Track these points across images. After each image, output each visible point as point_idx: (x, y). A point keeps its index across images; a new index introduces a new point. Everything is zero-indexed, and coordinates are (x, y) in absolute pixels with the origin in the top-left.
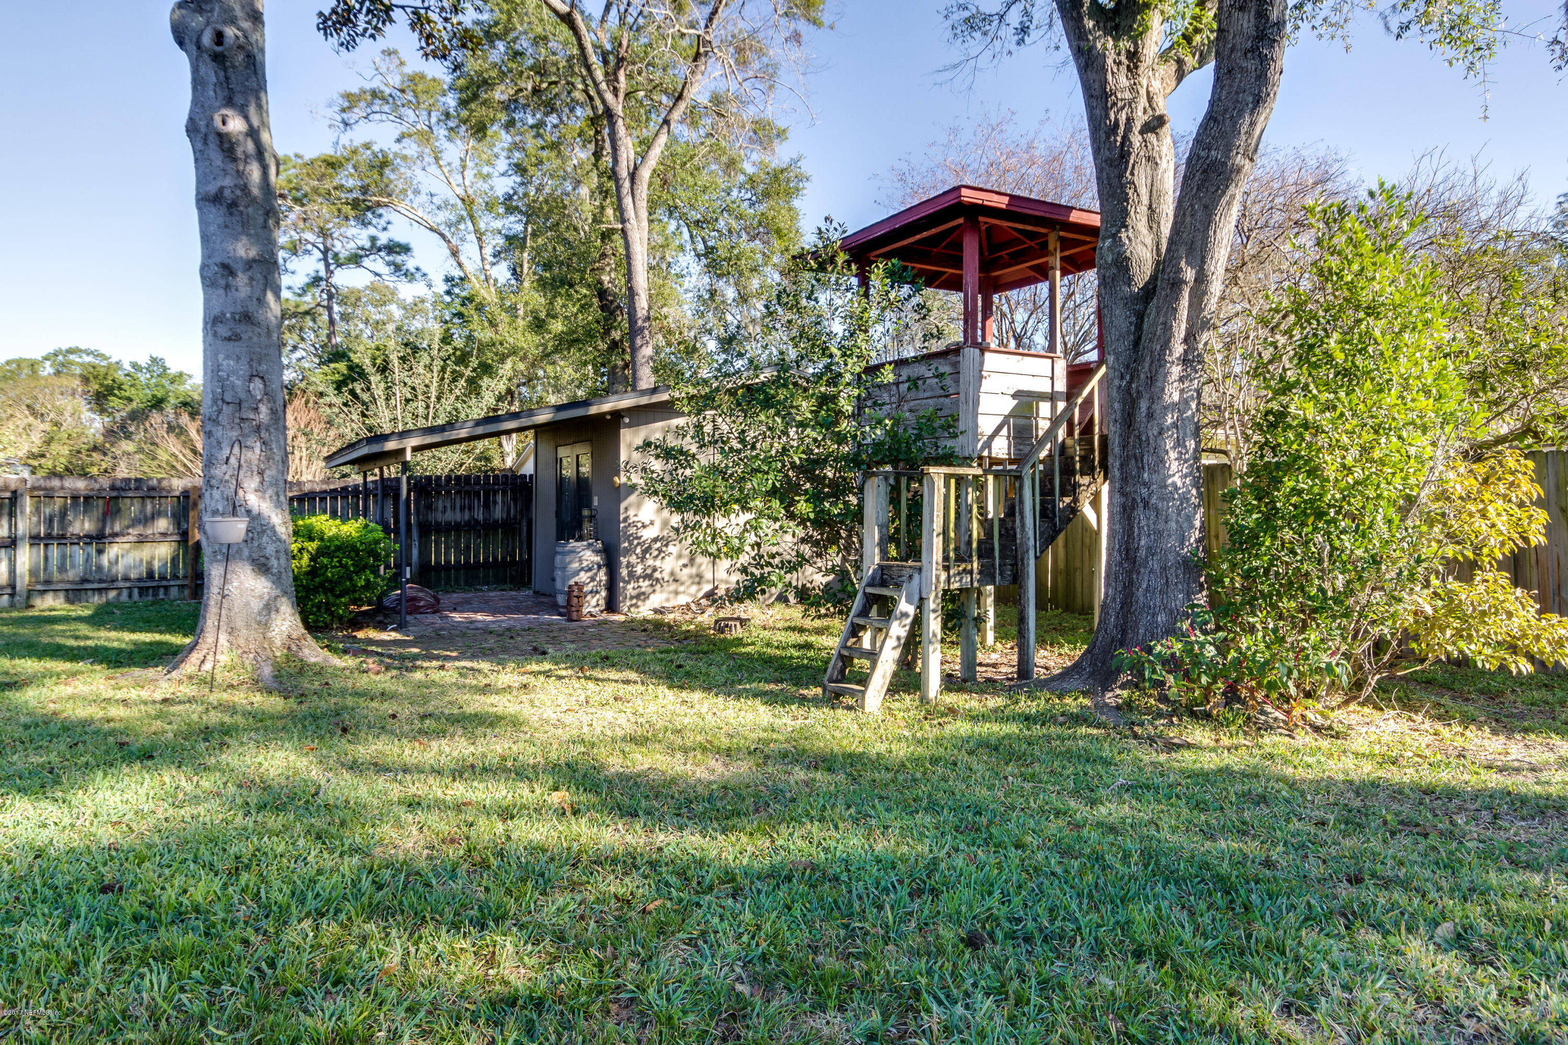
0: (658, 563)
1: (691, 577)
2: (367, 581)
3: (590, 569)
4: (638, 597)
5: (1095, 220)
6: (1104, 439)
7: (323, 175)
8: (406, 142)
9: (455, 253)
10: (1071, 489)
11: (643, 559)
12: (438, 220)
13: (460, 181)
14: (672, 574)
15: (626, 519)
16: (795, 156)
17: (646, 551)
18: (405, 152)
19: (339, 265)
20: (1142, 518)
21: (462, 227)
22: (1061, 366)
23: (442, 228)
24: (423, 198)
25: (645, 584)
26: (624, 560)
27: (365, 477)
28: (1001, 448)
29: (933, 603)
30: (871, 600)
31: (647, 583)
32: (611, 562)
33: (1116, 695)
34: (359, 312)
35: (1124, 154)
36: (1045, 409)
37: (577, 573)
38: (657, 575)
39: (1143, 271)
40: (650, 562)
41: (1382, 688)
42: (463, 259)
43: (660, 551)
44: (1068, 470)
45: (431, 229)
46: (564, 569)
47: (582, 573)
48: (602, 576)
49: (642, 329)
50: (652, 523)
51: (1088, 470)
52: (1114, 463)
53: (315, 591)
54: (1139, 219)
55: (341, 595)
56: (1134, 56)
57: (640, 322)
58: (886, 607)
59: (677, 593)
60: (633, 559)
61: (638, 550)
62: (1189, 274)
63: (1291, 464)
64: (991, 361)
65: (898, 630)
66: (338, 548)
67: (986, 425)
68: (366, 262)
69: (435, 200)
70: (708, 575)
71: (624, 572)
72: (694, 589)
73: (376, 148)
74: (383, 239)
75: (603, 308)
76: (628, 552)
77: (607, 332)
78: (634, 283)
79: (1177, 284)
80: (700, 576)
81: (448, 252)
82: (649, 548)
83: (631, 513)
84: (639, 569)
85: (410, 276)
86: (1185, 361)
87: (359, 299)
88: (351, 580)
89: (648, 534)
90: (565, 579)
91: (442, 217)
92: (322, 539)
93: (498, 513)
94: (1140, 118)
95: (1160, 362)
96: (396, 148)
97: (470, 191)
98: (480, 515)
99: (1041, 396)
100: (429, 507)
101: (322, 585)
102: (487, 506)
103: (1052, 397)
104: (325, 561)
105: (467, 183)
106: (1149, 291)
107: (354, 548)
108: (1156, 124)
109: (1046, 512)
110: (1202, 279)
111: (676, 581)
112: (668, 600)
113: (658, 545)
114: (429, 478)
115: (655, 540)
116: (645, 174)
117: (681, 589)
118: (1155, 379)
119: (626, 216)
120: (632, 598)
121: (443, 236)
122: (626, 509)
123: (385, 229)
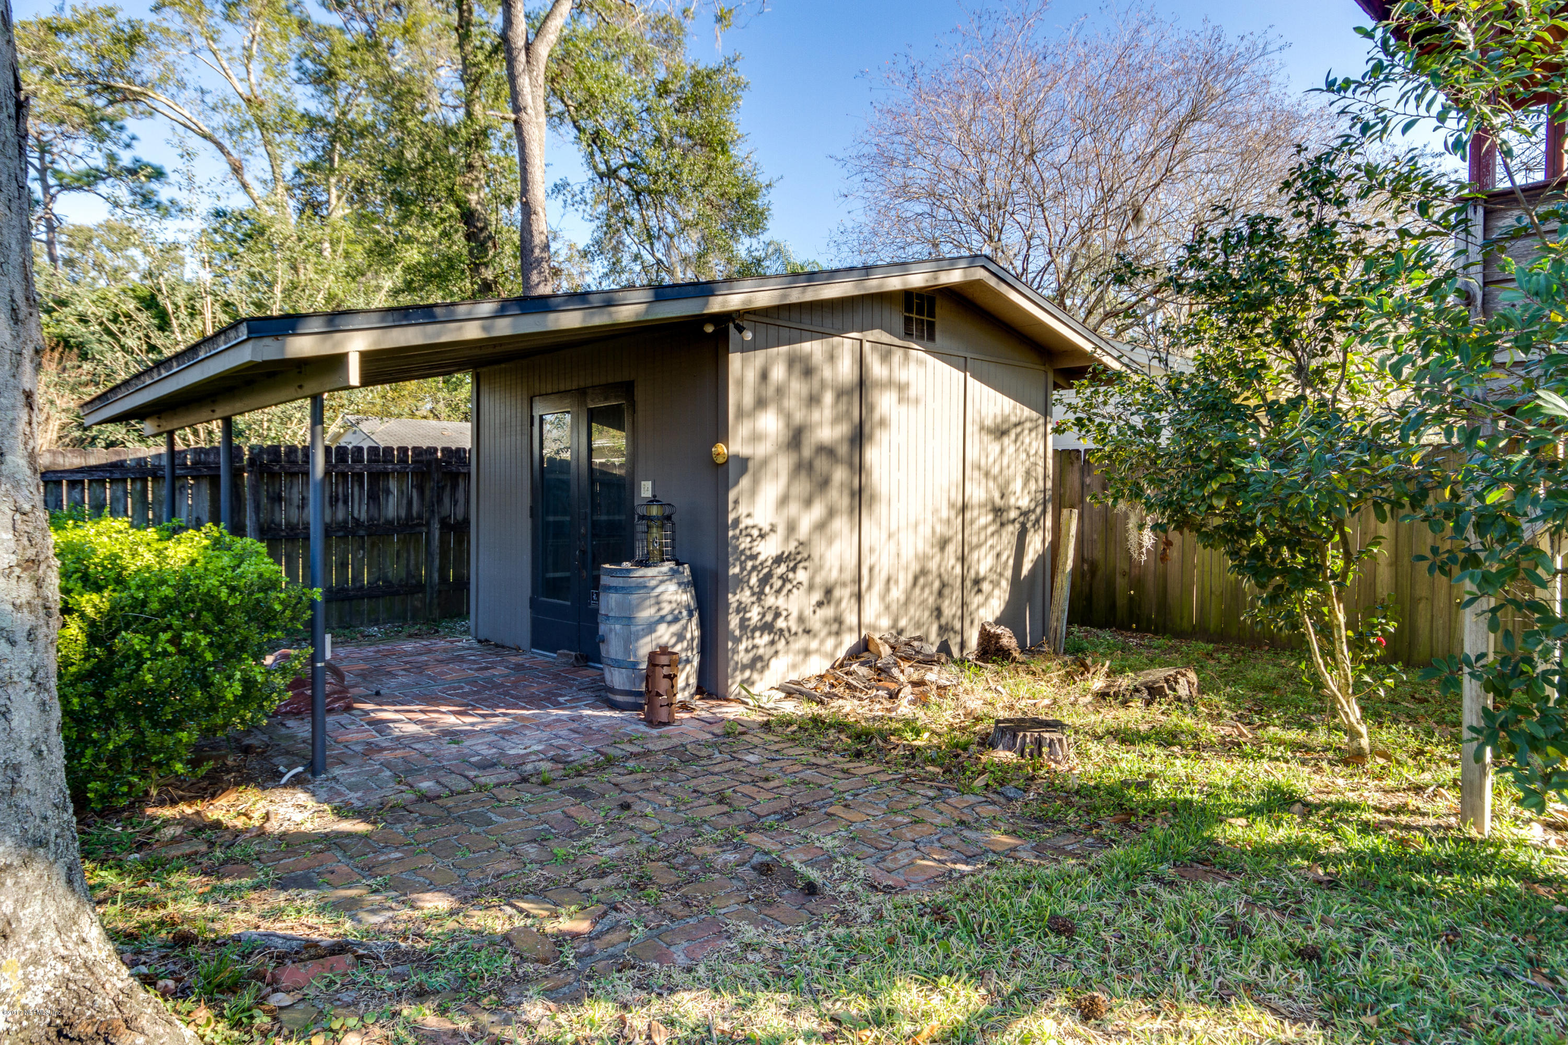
0: (781, 602)
1: (826, 622)
2: (248, 683)
3: (676, 620)
4: (752, 665)
7: (44, 42)
8: (168, 12)
9: (237, 170)
11: (759, 595)
12: (214, 124)
13: (244, 75)
14: (801, 619)
15: (737, 521)
16: (731, 55)
17: (765, 580)
18: (165, 24)
19: (64, 187)
21: (248, 134)
23: (217, 136)
24: (190, 94)
25: (762, 640)
26: (732, 599)
27: (171, 443)
31: (766, 638)
32: (709, 604)
34: (90, 256)
37: (651, 627)
38: (781, 623)
40: (770, 601)
42: (248, 178)
43: (785, 579)
45: (205, 136)
46: (629, 620)
47: (662, 629)
48: (693, 631)
49: (539, 261)
50: (773, 529)
53: (108, 719)
55: (176, 724)
57: (537, 252)
59: (807, 653)
60: (745, 596)
61: (754, 580)
66: (169, 606)
68: (103, 188)
69: (208, 99)
70: (851, 619)
71: (734, 621)
72: (830, 643)
73: (122, 17)
74: (126, 159)
75: (469, 237)
76: (740, 582)
77: (475, 268)
78: (530, 196)
80: (839, 620)
81: (227, 167)
82: (769, 575)
83: (742, 510)
84: (754, 614)
85: (164, 210)
87: (90, 239)
88: (205, 684)
89: (767, 550)
90: (630, 640)
91: (218, 119)
92: (120, 581)
93: (392, 508)
96: (151, 18)
97: (258, 91)
98: (362, 512)
100: (277, 499)
101: (123, 704)
102: (374, 498)
104: (137, 641)
105: (253, 80)
107: (211, 604)
111: (807, 632)
112: (794, 666)
113: (782, 569)
114: (275, 450)
115: (778, 560)
116: (543, 50)
117: (814, 645)
119: (521, 102)
120: (744, 668)
121: (220, 147)
122: (736, 502)
123: (128, 146)
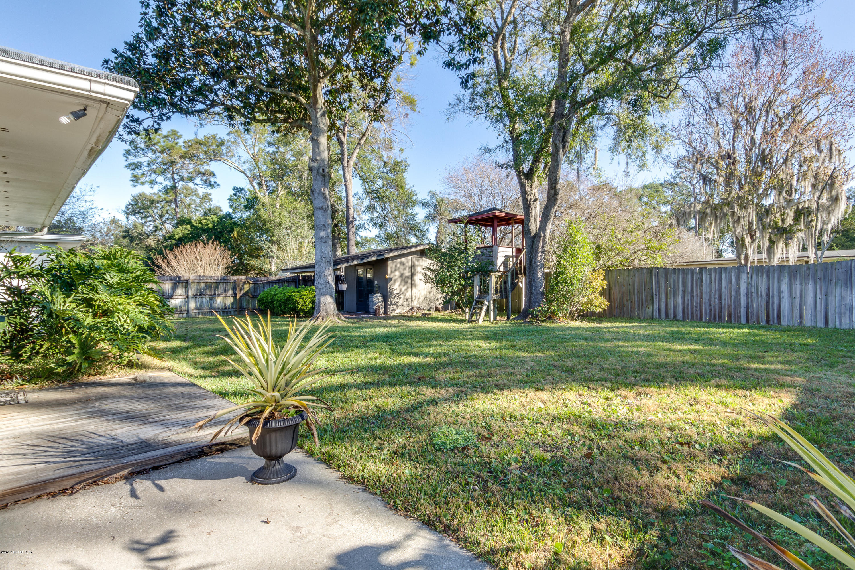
0: (398, 300)
3: (380, 302)
4: (393, 309)
5: (523, 217)
6: (525, 267)
10: (518, 278)
11: (394, 299)
12: (244, 168)
13: (253, 151)
14: (402, 303)
15: (390, 288)
17: (395, 297)
20: (533, 284)
22: (514, 249)
23: (246, 171)
26: (389, 300)
28: (502, 269)
29: (492, 302)
30: (477, 302)
31: (395, 306)
32: (385, 300)
33: (528, 320)
35: (529, 207)
36: (511, 259)
37: (376, 303)
38: (398, 304)
39: (533, 233)
40: (396, 300)
41: (578, 316)
43: (398, 297)
44: (517, 274)
45: (242, 172)
46: (373, 302)
47: (378, 303)
48: (383, 304)
49: (352, 222)
50: (396, 289)
51: (521, 274)
52: (527, 272)
54: (532, 220)
56: (531, 185)
57: (351, 219)
58: (482, 303)
59: (403, 309)
60: (392, 299)
61: (393, 297)
62: (542, 235)
63: (562, 273)
64: (500, 249)
65: (485, 308)
67: (499, 263)
69: (241, 159)
70: (410, 304)
71: (390, 303)
72: (407, 308)
76: (390, 297)
78: (349, 204)
79: (540, 237)
80: (408, 304)
83: (392, 286)
84: (393, 302)
86: (542, 252)
89: (395, 292)
90: (373, 305)
91: (246, 167)
94: (533, 199)
95: (537, 252)
99: (510, 257)
103: (512, 257)
105: (256, 152)
106: (535, 236)
108: (535, 200)
109: (513, 283)
110: (545, 236)
111: (403, 306)
112: (401, 311)
115: (398, 294)
116: (352, 163)
118: (536, 256)
119: (347, 180)
120: (391, 310)
122: (390, 285)
